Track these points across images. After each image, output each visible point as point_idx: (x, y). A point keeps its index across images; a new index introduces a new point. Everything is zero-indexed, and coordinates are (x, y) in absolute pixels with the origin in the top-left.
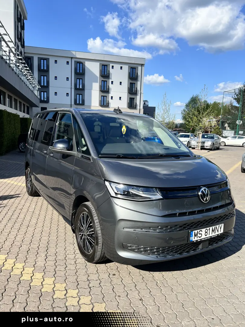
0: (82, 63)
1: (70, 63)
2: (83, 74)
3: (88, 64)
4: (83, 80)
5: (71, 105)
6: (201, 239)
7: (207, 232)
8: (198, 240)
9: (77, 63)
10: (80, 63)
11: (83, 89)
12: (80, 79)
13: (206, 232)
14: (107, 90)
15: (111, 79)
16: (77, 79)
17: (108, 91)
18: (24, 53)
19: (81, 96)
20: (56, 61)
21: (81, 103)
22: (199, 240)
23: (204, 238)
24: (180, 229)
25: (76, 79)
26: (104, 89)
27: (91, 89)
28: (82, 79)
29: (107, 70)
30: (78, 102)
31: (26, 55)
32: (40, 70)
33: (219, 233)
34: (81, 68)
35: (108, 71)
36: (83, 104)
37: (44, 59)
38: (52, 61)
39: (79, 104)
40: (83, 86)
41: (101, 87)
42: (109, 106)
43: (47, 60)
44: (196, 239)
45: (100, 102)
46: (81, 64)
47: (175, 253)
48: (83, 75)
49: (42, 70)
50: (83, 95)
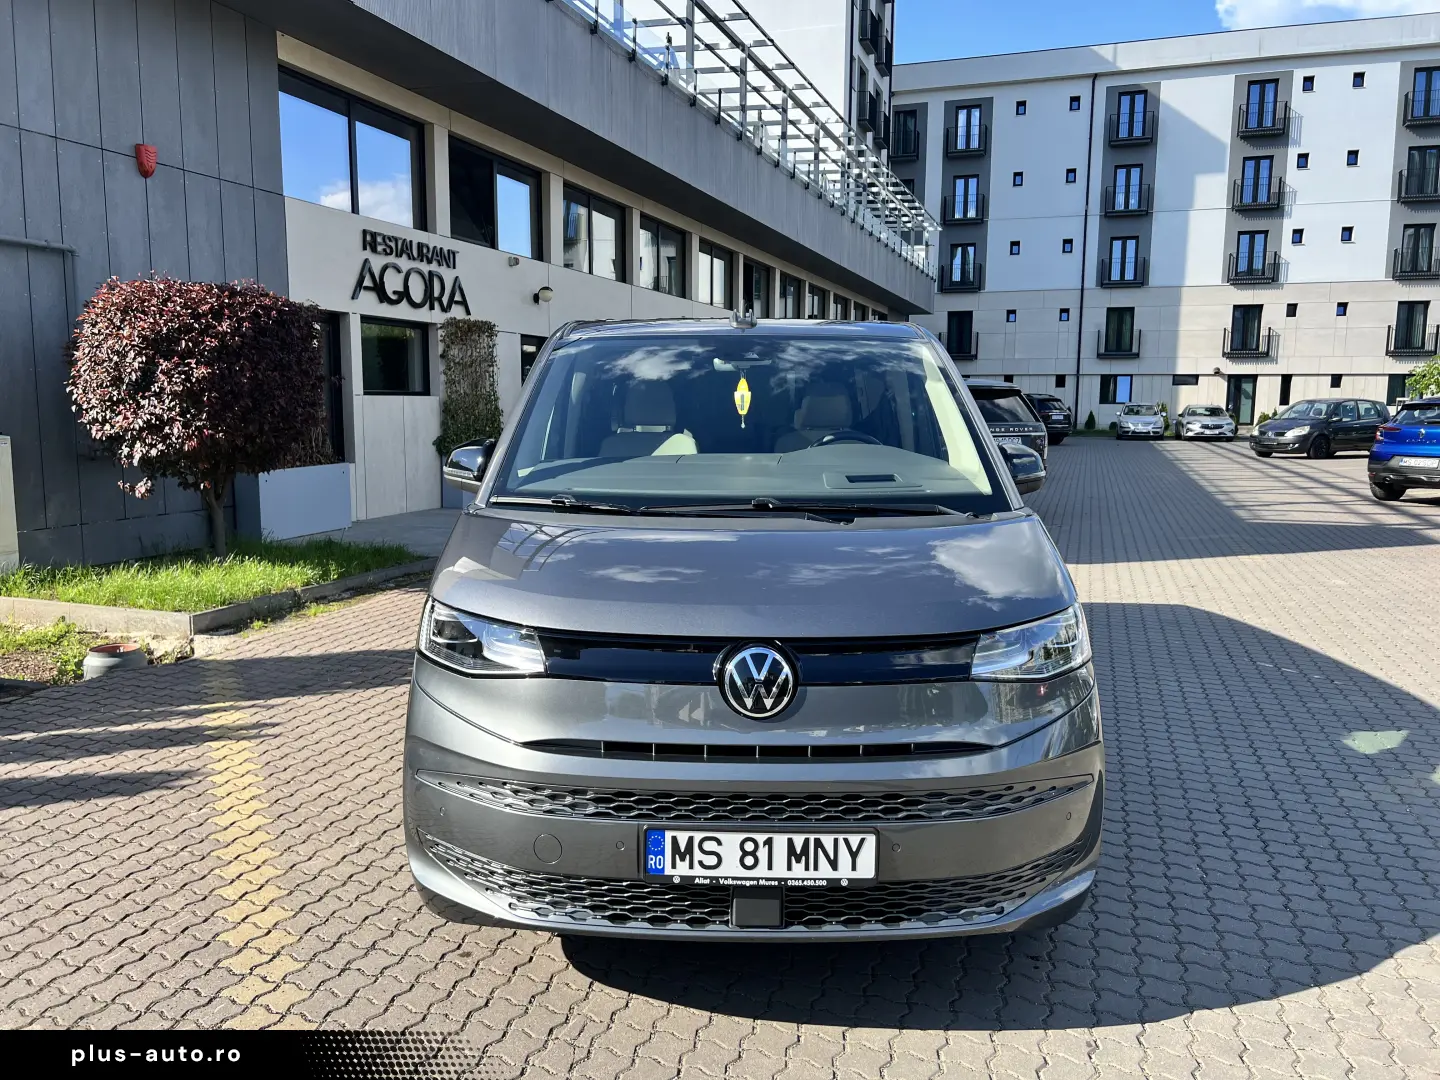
0: (1145, 92)
1: (1085, 102)
2: (1148, 141)
3: (1172, 94)
4: (1146, 169)
5: (1082, 290)
6: (717, 878)
7: (753, 854)
8: (694, 878)
9: (1121, 94)
10: (1132, 93)
11: (1144, 213)
12: (1128, 167)
13: (745, 853)
14: (1273, 201)
15: (1298, 143)
16: (1117, 167)
17: (1275, 207)
18: (892, 94)
19: (1131, 245)
20: (1021, 104)
21: (1129, 276)
22: (705, 878)
23: (734, 878)
24: (599, 810)
25: (1112, 169)
26: (1255, 198)
27: (1185, 206)
28: (1140, 166)
29: (1275, 102)
30: (1115, 276)
31: (897, 101)
32: (950, 155)
33: (844, 873)
34: (1138, 117)
35: (1280, 106)
36: (1141, 280)
37: (969, 106)
38: (1003, 109)
39: (1122, 284)
40: (1147, 196)
41: (1237, 190)
42: (1282, 279)
43: (984, 106)
44: (683, 869)
45: (1232, 261)
46: (1139, 99)
47: (588, 911)
48: (1146, 144)
49: (962, 151)
50: (1142, 241)
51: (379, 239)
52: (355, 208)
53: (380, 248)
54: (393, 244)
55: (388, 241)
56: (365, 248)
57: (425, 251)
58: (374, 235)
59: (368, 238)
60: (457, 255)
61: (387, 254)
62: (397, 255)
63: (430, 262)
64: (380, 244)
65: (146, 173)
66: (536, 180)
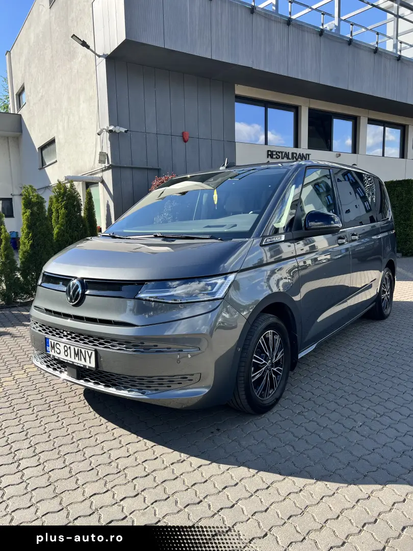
7: (67, 351)
8: (55, 356)
44: (53, 353)
51: (274, 153)
52: (266, 143)
53: (274, 157)
54: (280, 155)
55: (278, 153)
56: (268, 157)
57: (295, 155)
58: (272, 152)
59: (270, 153)
60: (310, 156)
61: (277, 158)
62: (282, 158)
63: (297, 160)
64: (275, 155)
65: (185, 142)
66: (355, 120)
